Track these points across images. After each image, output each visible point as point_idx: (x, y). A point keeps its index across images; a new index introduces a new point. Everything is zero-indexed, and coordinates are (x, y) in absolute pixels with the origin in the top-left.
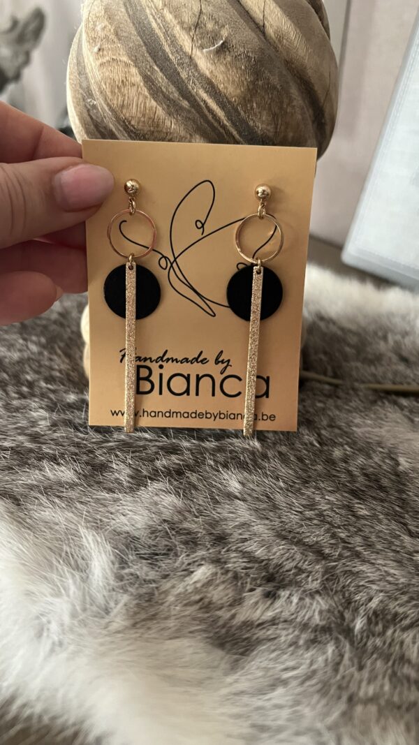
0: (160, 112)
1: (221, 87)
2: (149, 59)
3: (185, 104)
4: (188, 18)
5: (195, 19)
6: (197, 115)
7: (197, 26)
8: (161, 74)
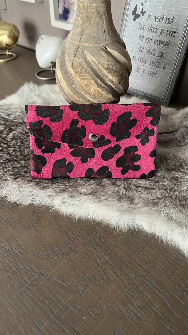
0: (100, 90)
1: (114, 81)
2: (96, 77)
3: (106, 86)
4: (105, 66)
5: (107, 66)
6: (109, 89)
7: (108, 68)
8: (99, 81)
